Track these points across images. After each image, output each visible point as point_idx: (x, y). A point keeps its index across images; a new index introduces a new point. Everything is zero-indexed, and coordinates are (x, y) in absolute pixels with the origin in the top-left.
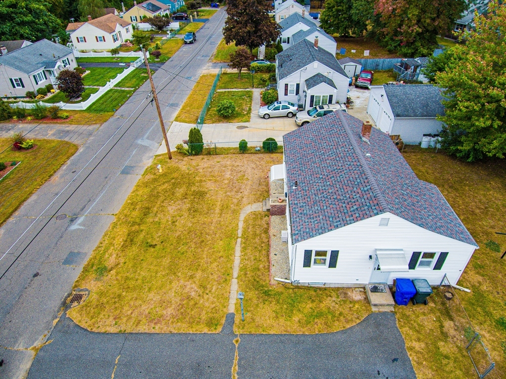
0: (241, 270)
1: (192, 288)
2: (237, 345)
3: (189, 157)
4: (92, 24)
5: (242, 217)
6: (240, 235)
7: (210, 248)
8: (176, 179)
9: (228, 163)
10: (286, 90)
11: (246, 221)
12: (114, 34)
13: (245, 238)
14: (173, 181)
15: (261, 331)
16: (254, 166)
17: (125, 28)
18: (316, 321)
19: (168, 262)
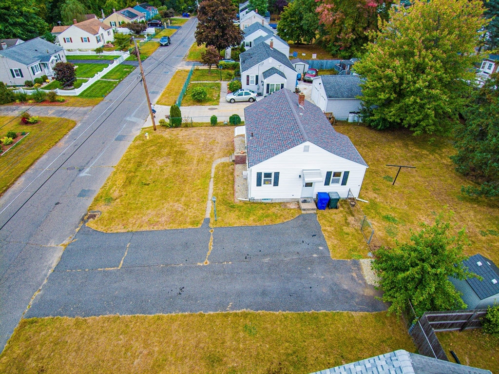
0: (214, 195)
1: (179, 207)
2: (212, 233)
3: (170, 129)
4: (77, 26)
5: (214, 166)
6: (213, 176)
7: (191, 184)
8: (161, 143)
9: (202, 132)
10: (248, 80)
11: (217, 168)
12: (97, 35)
13: (217, 178)
14: (159, 144)
15: (228, 225)
16: (223, 134)
17: (107, 31)
18: (265, 219)
19: (159, 193)
